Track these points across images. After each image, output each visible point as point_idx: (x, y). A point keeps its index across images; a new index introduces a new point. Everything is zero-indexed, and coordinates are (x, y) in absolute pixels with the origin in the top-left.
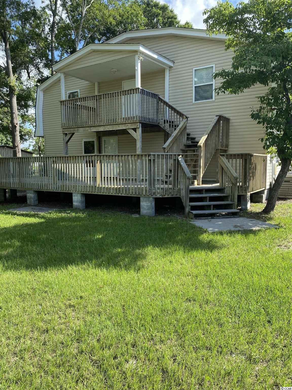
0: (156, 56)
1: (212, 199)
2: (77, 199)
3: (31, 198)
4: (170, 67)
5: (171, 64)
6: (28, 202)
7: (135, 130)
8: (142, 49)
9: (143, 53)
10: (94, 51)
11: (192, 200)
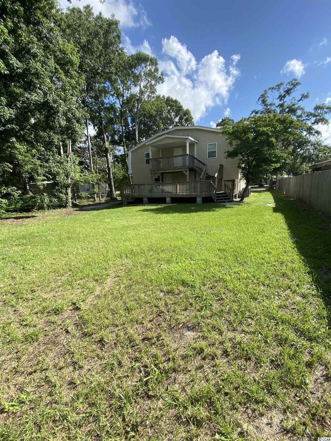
0: (193, 140)
1: (223, 196)
2: (168, 200)
3: (145, 201)
4: (197, 143)
5: (197, 142)
6: (144, 202)
7: (186, 171)
8: (190, 138)
9: (190, 140)
10: (167, 137)
11: (217, 197)
